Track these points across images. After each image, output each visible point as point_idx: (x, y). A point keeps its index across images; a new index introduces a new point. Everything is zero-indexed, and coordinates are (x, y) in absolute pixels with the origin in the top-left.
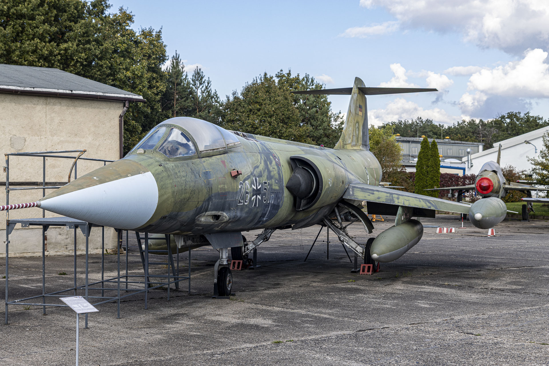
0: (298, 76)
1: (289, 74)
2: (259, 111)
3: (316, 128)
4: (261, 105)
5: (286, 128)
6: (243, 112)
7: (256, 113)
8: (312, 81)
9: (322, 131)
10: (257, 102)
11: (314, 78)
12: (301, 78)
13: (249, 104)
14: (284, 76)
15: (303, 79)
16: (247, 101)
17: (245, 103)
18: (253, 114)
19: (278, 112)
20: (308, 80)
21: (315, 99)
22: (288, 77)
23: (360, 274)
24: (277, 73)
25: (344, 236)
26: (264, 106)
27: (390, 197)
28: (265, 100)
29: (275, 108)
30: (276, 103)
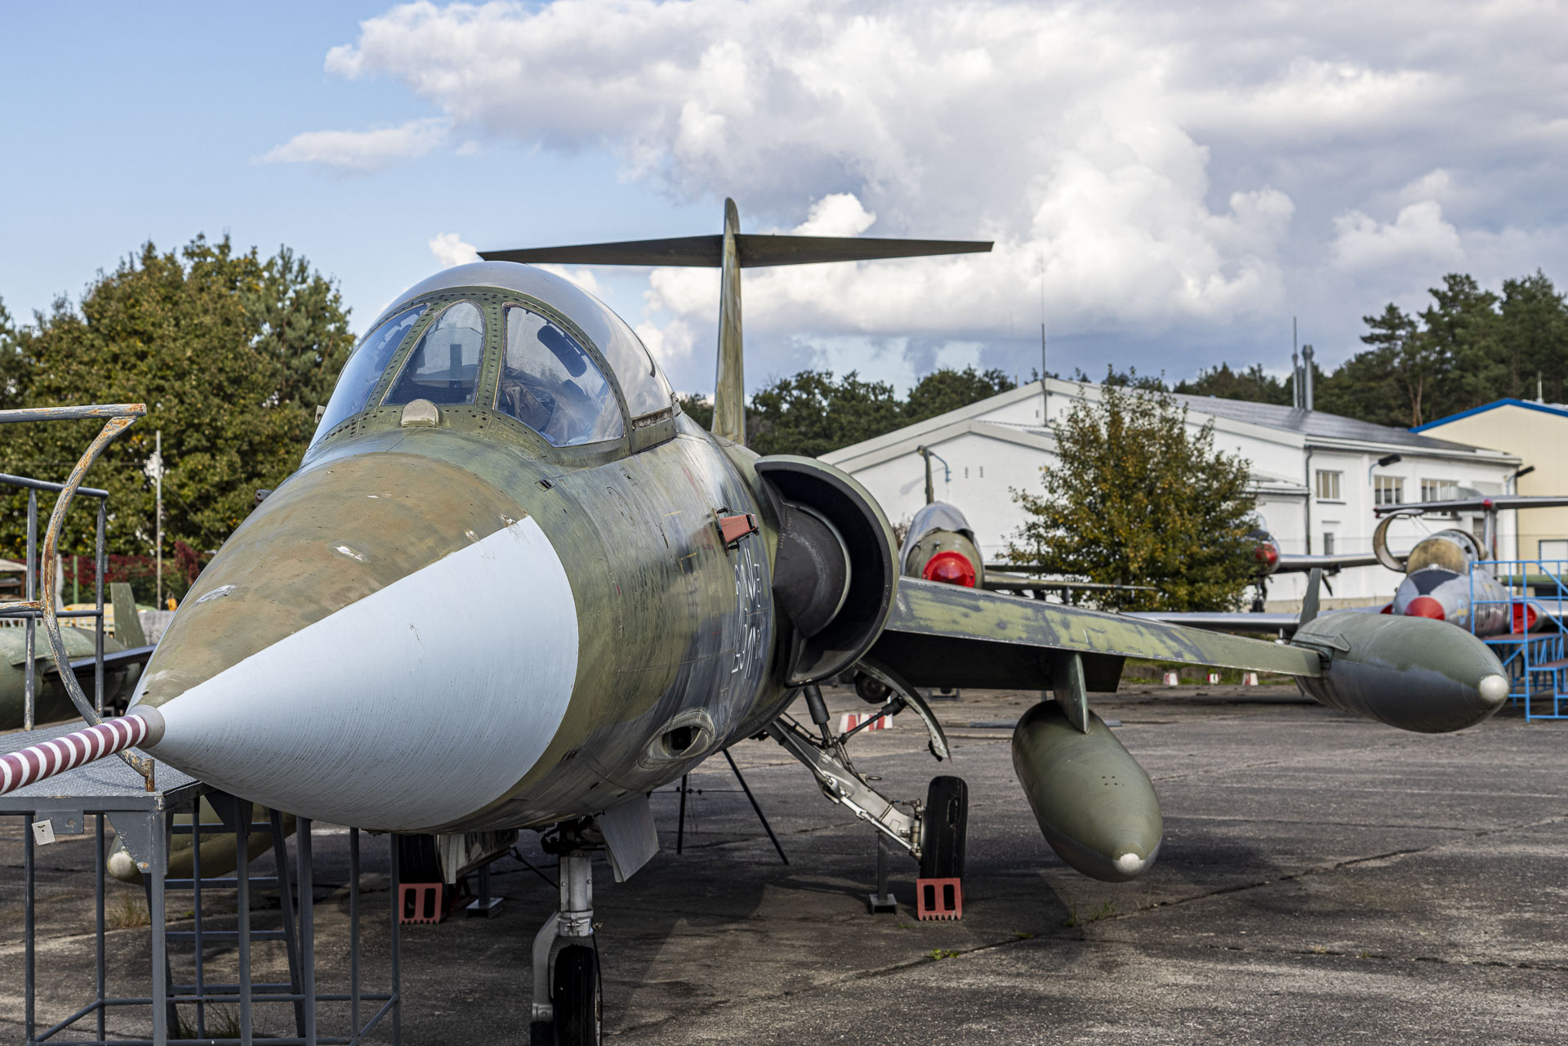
0: (254, 252)
1: (225, 248)
2: (142, 360)
4: (149, 340)
5: (232, 414)
6: (93, 362)
7: (134, 366)
8: (303, 269)
10: (136, 333)
11: (307, 258)
12: (262, 261)
13: (111, 338)
14: (205, 252)
15: (270, 265)
16: (102, 329)
17: (95, 335)
18: (123, 368)
19: (205, 361)
20: (287, 267)
21: (313, 324)
22: (221, 257)
23: (917, 918)
24: (188, 244)
25: (837, 772)
26: (159, 342)
27: (1037, 620)
28: (160, 326)
29: (194, 350)
30: (198, 333)
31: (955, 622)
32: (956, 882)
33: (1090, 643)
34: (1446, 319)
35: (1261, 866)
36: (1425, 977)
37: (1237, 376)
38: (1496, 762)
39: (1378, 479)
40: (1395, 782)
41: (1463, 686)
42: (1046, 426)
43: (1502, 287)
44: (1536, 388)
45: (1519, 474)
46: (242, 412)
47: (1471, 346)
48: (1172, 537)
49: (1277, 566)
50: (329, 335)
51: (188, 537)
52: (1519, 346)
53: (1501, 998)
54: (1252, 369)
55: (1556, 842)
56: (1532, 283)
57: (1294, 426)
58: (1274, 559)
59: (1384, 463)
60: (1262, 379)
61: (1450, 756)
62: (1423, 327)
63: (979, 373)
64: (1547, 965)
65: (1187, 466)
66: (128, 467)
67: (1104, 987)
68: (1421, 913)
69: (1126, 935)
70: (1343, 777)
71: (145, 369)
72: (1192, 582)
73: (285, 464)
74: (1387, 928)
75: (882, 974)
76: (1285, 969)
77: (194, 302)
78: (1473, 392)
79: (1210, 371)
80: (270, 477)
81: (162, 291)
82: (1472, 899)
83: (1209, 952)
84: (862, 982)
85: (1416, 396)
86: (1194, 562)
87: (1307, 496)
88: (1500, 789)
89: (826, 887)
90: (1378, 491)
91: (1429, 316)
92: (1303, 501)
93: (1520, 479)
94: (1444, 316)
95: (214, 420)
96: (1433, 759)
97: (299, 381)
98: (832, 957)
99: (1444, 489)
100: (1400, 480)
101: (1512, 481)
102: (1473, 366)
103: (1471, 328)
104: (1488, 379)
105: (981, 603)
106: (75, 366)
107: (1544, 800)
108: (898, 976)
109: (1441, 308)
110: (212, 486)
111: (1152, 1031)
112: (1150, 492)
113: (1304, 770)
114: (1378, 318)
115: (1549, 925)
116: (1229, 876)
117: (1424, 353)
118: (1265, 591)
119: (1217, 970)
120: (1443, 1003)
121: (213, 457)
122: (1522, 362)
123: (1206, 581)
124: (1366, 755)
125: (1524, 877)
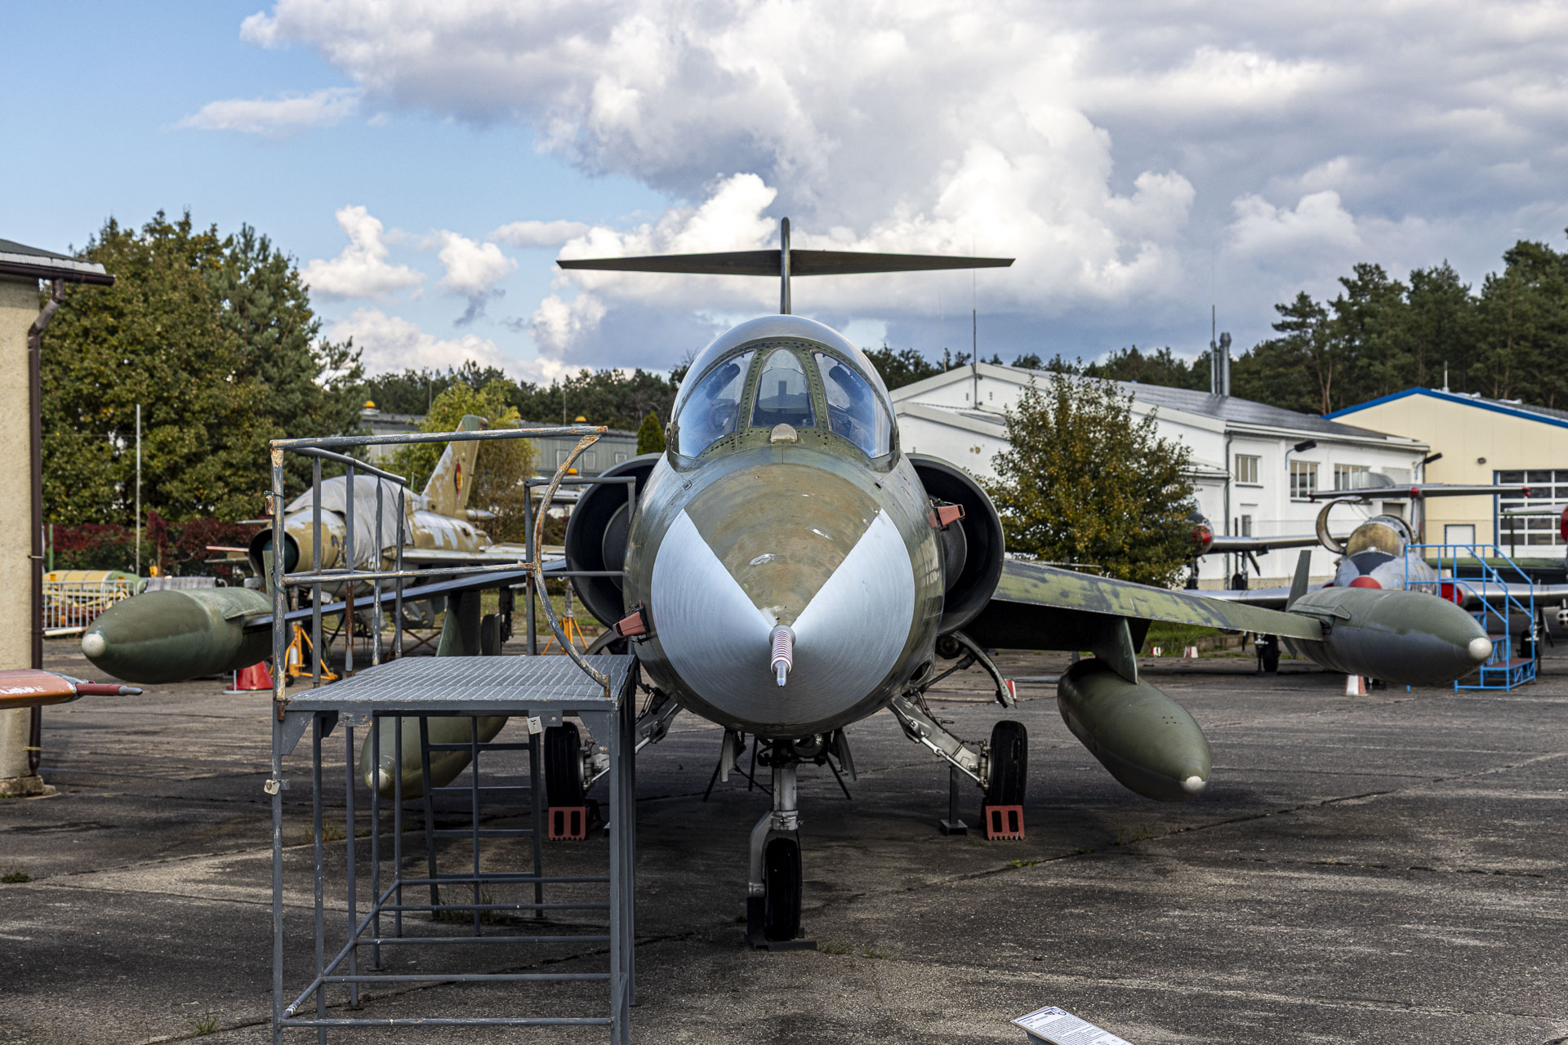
0: (214, 230)
1: (185, 225)
2: (113, 335)
3: (280, 386)
4: (120, 315)
5: (199, 388)
6: (65, 336)
7: (105, 340)
8: (264, 247)
9: (297, 397)
10: (106, 308)
11: (268, 237)
12: (222, 238)
13: (82, 312)
14: (166, 229)
15: (229, 242)
16: (73, 304)
17: (67, 309)
18: (94, 342)
19: (175, 337)
20: (249, 245)
21: (275, 302)
22: (181, 234)
23: (987, 838)
24: (151, 221)
25: (917, 716)
26: (129, 318)
27: (1092, 590)
28: (130, 302)
29: (163, 326)
30: (167, 309)
31: (1027, 591)
32: (1019, 809)
33: (1136, 610)
34: (1355, 308)
35: (1257, 803)
36: (1420, 880)
37: (1146, 359)
38: (1436, 724)
39: (1294, 463)
40: (1351, 739)
41: (1455, 646)
42: (976, 408)
43: (1409, 278)
44: (1443, 377)
45: (1427, 461)
46: (209, 386)
47: (1380, 335)
48: (1116, 518)
49: (1210, 546)
50: (287, 311)
51: (156, 507)
52: (1426, 336)
53: (1484, 895)
54: (1160, 352)
55: (1503, 787)
56: (1438, 274)
57: (1212, 411)
58: (1208, 540)
59: (1299, 448)
60: (1171, 362)
61: (1394, 719)
62: (1333, 316)
63: (895, 353)
64: (1518, 873)
65: (1130, 452)
66: (97, 438)
67: (1164, 886)
68: (1405, 837)
69: (1165, 851)
70: (1304, 735)
71: (116, 344)
72: (1134, 561)
73: (250, 437)
74: (1380, 848)
75: (980, 876)
76: (1306, 875)
77: (164, 279)
78: (1381, 380)
79: (1120, 354)
80: (235, 449)
81: (131, 268)
82: (1444, 828)
83: (1241, 863)
84: (966, 882)
85: (1325, 382)
86: (1137, 542)
87: (1227, 480)
88: (1445, 746)
89: (898, 817)
90: (1293, 475)
91: (1339, 305)
92: (1223, 485)
93: (1427, 466)
94: (1353, 305)
95: (182, 393)
96: (1379, 722)
97: (260, 357)
98: (935, 863)
99: (1356, 474)
100: (1315, 465)
101: (1421, 467)
102: (1383, 355)
103: (1379, 317)
104: (1395, 367)
105: (1047, 576)
106: (47, 340)
107: (1485, 755)
108: (993, 878)
109: (1351, 296)
110: (181, 457)
111: (1217, 914)
112: (1095, 476)
113: (1267, 729)
114: (1290, 306)
115: (1512, 846)
116: (1234, 810)
117: (1334, 342)
118: (1197, 570)
119: (1253, 876)
120: (1440, 897)
121: (181, 430)
122: (1427, 351)
123: (1148, 560)
124: (1318, 718)
125: (1482, 812)
